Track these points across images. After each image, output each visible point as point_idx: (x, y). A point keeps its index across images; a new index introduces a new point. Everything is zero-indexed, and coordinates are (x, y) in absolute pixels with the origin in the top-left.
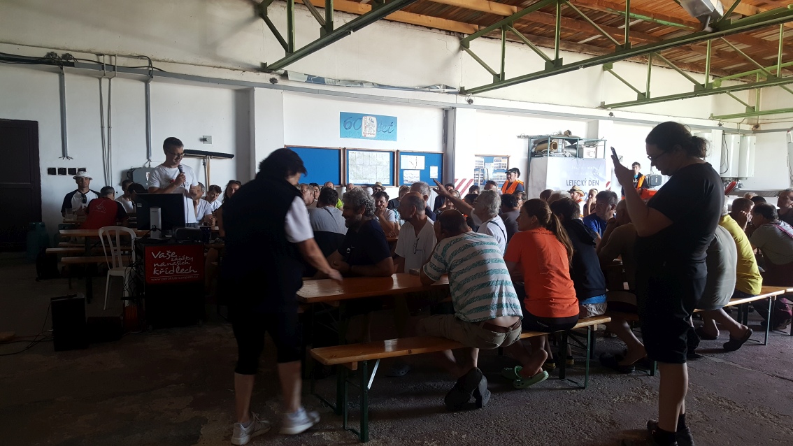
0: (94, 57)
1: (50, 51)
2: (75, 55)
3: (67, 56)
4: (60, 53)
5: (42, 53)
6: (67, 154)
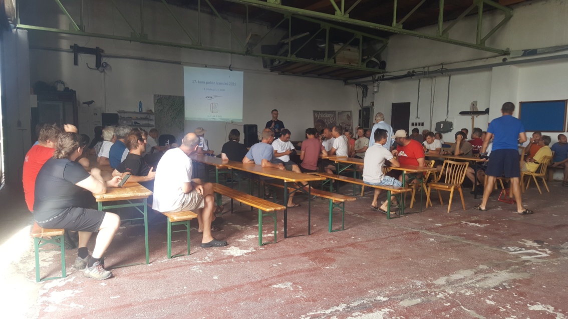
0: (422, 70)
1: (408, 71)
2: (416, 70)
3: (413, 72)
4: (411, 71)
5: (405, 73)
6: (418, 116)
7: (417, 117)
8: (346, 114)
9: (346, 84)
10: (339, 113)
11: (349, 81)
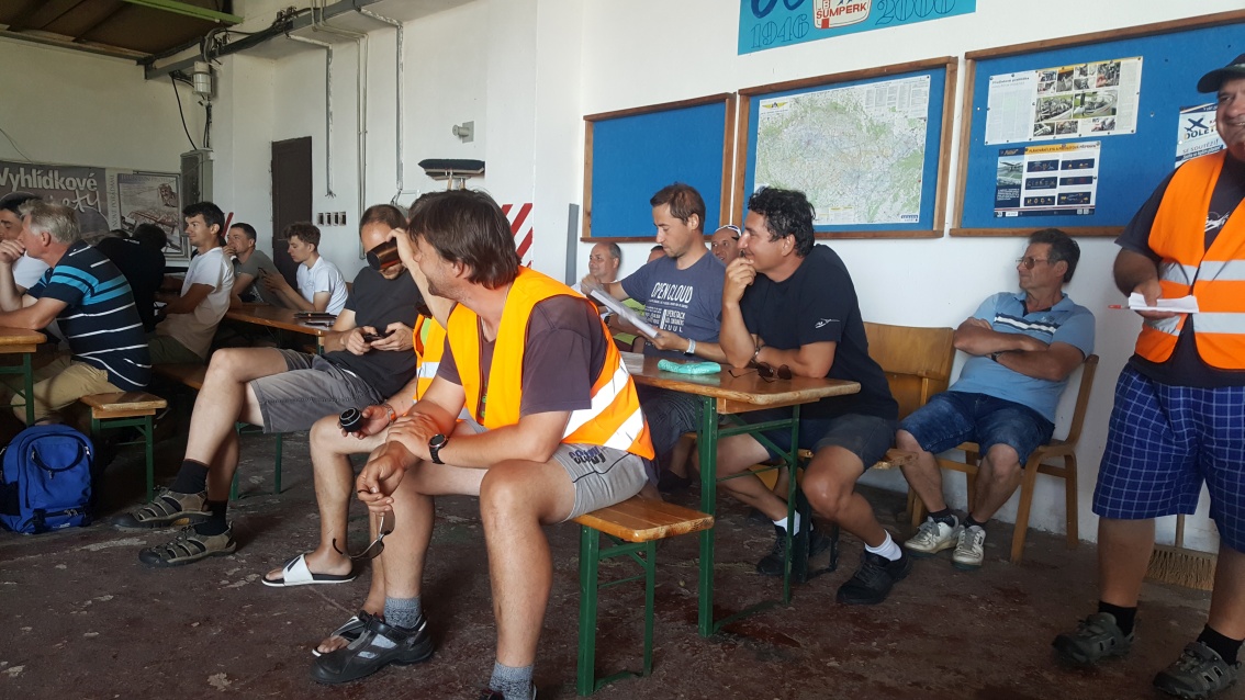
2: (297, 7)
3: (290, 11)
4: (286, 10)
6: (332, 189)
7: (330, 193)
8: (157, 183)
9: (150, 73)
10: (121, 178)
11: (159, 64)
